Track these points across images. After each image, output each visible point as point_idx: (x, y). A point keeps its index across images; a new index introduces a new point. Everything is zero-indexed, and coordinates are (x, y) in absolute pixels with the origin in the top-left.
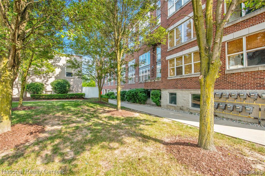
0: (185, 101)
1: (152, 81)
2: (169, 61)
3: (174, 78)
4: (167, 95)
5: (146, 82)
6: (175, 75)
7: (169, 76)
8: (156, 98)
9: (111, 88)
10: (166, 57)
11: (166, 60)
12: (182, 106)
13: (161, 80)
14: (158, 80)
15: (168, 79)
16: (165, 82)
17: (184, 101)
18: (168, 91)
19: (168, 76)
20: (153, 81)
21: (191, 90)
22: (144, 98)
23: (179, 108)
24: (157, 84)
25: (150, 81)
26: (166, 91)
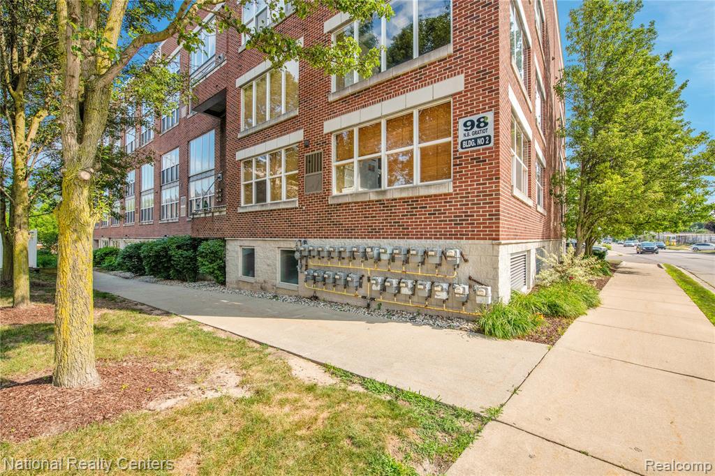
0: (270, 268)
1: (207, 215)
2: (242, 165)
3: (250, 210)
4: (237, 253)
5: (195, 216)
6: (254, 204)
7: (242, 205)
8: (211, 263)
9: (113, 233)
10: (237, 153)
11: (237, 160)
12: (265, 282)
13: (225, 213)
14: (220, 212)
15: (240, 210)
16: (234, 220)
17: (268, 268)
18: (239, 243)
19: (239, 202)
20: (210, 215)
21: (278, 239)
22: (189, 264)
23: (259, 285)
24: (217, 225)
25: (203, 215)
26: (235, 243)
